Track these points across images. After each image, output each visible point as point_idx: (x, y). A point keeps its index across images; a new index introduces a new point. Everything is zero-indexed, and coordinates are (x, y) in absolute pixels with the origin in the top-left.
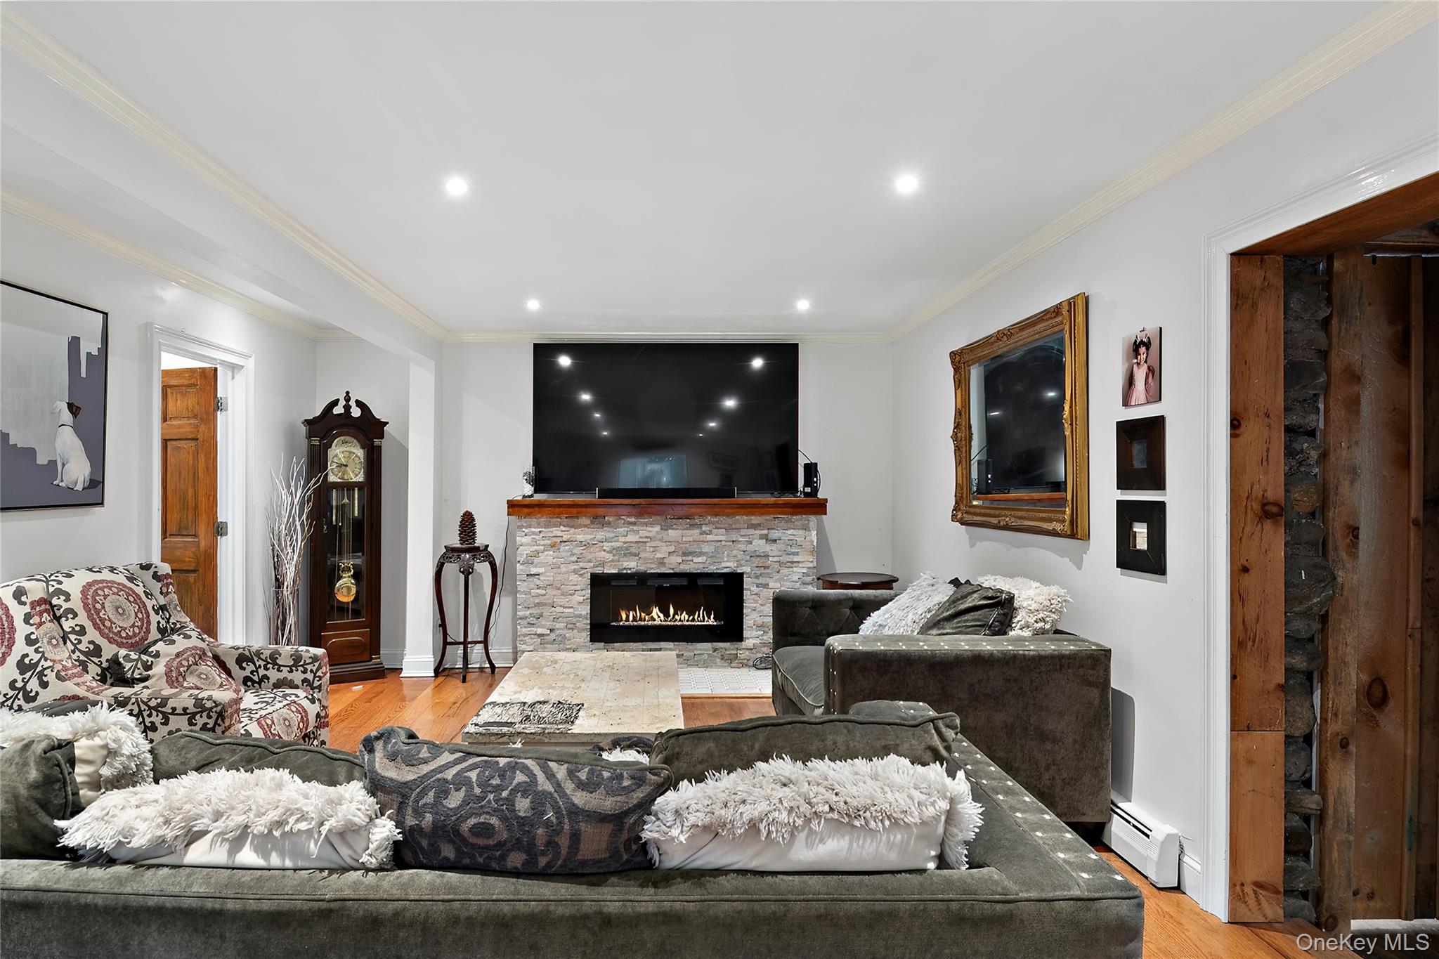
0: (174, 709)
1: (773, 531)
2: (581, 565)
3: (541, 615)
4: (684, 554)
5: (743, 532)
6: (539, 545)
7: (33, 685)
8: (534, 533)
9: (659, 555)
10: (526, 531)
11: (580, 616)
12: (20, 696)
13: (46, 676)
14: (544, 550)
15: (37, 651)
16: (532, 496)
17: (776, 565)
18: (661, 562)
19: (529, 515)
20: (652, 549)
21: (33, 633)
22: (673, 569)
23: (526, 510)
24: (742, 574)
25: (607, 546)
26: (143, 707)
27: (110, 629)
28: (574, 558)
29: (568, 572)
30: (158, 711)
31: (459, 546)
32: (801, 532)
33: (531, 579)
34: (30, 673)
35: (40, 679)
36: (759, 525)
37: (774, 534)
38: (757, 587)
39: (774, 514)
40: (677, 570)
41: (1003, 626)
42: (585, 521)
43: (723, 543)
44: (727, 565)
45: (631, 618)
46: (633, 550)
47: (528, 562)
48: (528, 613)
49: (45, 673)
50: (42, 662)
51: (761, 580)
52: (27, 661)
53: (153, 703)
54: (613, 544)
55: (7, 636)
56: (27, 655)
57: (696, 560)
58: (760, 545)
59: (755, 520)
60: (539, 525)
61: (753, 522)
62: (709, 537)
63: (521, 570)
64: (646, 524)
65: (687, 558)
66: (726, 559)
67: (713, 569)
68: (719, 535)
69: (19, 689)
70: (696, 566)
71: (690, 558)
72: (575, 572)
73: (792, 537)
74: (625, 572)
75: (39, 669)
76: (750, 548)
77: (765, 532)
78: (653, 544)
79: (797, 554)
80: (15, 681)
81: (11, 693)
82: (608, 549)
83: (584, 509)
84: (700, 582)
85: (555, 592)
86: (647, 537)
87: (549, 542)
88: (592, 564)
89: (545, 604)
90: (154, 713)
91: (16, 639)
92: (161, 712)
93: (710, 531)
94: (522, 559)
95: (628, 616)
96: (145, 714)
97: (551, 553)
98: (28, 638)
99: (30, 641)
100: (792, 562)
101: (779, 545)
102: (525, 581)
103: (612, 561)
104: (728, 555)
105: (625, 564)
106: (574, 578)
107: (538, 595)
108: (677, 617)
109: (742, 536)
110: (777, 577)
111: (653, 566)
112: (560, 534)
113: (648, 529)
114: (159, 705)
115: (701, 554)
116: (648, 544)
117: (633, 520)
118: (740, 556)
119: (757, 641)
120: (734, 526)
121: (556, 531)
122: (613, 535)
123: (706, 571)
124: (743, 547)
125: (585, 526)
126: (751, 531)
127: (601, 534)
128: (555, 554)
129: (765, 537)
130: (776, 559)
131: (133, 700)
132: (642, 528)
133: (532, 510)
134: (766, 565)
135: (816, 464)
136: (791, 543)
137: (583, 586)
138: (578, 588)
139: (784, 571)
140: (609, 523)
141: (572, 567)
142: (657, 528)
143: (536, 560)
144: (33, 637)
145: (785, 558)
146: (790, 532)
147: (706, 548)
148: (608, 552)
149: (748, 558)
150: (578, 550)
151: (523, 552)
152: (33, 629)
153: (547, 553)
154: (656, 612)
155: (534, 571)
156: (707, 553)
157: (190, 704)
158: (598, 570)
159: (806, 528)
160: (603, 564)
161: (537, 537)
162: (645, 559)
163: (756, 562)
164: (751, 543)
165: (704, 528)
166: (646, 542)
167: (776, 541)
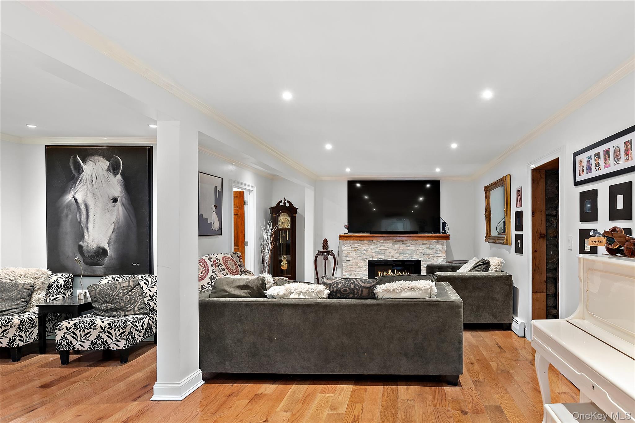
1: (431, 246)
2: (365, 257)
3: (351, 274)
4: (400, 254)
5: (421, 246)
6: (350, 250)
8: (348, 246)
9: (391, 254)
10: (346, 245)
11: (364, 275)
12: (211, 286)
14: (352, 252)
15: (215, 274)
16: (347, 233)
17: (432, 258)
18: (392, 256)
19: (347, 240)
20: (389, 252)
21: (214, 269)
22: (396, 259)
23: (346, 238)
24: (420, 260)
25: (374, 251)
27: (230, 270)
28: (362, 255)
29: (360, 260)
31: (323, 250)
32: (441, 246)
33: (347, 262)
34: (213, 280)
37: (432, 247)
39: (432, 240)
40: (398, 259)
41: (487, 270)
42: (366, 242)
43: (414, 250)
44: (415, 257)
45: (382, 275)
46: (383, 252)
47: (346, 256)
48: (347, 273)
50: (217, 277)
51: (428, 263)
52: (212, 277)
54: (376, 250)
55: (207, 270)
56: (213, 275)
57: (404, 256)
58: (427, 251)
59: (425, 242)
60: (350, 243)
61: (424, 242)
62: (409, 248)
63: (344, 259)
64: (387, 243)
65: (401, 255)
66: (415, 255)
67: (410, 259)
68: (413, 247)
69: (210, 285)
70: (404, 258)
71: (402, 255)
72: (363, 259)
73: (438, 248)
74: (380, 259)
75: (216, 279)
76: (423, 251)
77: (429, 246)
78: (390, 250)
79: (440, 254)
80: (209, 282)
81: (208, 286)
82: (374, 252)
83: (365, 238)
84: (406, 263)
85: (355, 266)
86: (387, 248)
87: (354, 249)
88: (368, 257)
89: (352, 271)
91: (209, 271)
93: (409, 246)
94: (344, 255)
95: (381, 274)
97: (354, 253)
98: (212, 270)
99: (213, 271)
100: (438, 256)
101: (433, 251)
102: (345, 262)
103: (376, 256)
104: (416, 254)
105: (380, 257)
106: (362, 261)
107: (350, 268)
109: (420, 247)
110: (433, 262)
111: (389, 258)
112: (357, 246)
113: (388, 245)
115: (406, 253)
117: (382, 242)
118: (420, 254)
120: (417, 244)
121: (356, 246)
122: (376, 247)
123: (408, 259)
124: (421, 251)
125: (366, 244)
126: (424, 246)
127: (372, 246)
128: (356, 253)
129: (429, 248)
130: (432, 255)
132: (386, 245)
133: (347, 238)
134: (429, 257)
135: (447, 222)
136: (437, 250)
137: (366, 265)
138: (364, 265)
140: (374, 243)
141: (362, 258)
142: (391, 245)
143: (349, 255)
144: (214, 270)
145: (436, 255)
146: (437, 246)
147: (408, 252)
148: (374, 253)
149: (423, 255)
150: (363, 252)
151: (345, 253)
152: (214, 268)
153: (353, 253)
154: (390, 273)
155: (348, 259)
156: (408, 253)
158: (371, 259)
159: (443, 245)
160: (372, 257)
161: (349, 248)
162: (387, 255)
163: (426, 256)
164: (423, 250)
165: (407, 245)
166: (387, 249)
167: (432, 249)
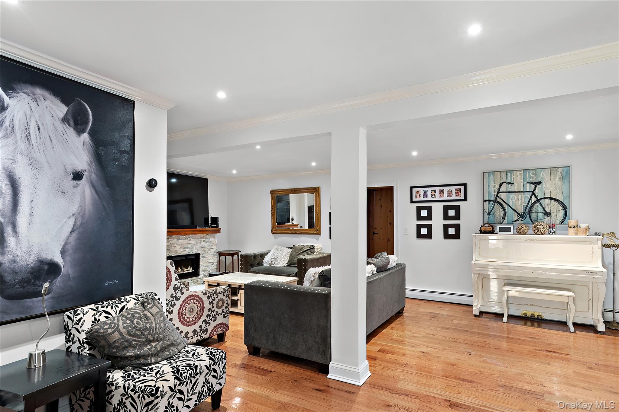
0: (219, 292)
4: (184, 248)
5: (199, 240)
7: (179, 294)
9: (176, 249)
12: (174, 299)
13: (183, 290)
17: (207, 250)
20: (174, 247)
22: (180, 254)
24: (199, 253)
26: (211, 294)
30: (215, 294)
34: (178, 290)
35: (181, 292)
36: (203, 237)
37: (207, 240)
38: (203, 257)
40: (181, 254)
43: (194, 244)
44: (195, 251)
49: (183, 289)
51: (204, 255)
53: (213, 292)
55: (169, 279)
56: (176, 284)
57: (186, 250)
58: (204, 244)
59: (202, 235)
61: (202, 236)
62: (190, 242)
67: (191, 253)
68: (193, 241)
70: (186, 252)
71: (185, 249)
73: (211, 241)
75: (181, 288)
76: (200, 245)
77: (205, 239)
79: (212, 246)
80: (173, 294)
84: (188, 258)
86: (172, 243)
90: (214, 295)
91: (172, 280)
92: (216, 294)
93: (190, 240)
96: (212, 295)
100: (211, 249)
101: (208, 244)
104: (195, 248)
108: (184, 270)
110: (207, 253)
111: (174, 253)
113: (173, 240)
114: (215, 292)
115: (188, 248)
116: (172, 246)
118: (199, 248)
119: (202, 275)
120: (197, 238)
123: (189, 253)
124: (199, 245)
126: (201, 239)
129: (204, 241)
130: (207, 248)
131: (208, 292)
134: (205, 250)
135: (218, 218)
136: (211, 243)
139: (209, 252)
142: (175, 240)
145: (209, 247)
146: (211, 239)
147: (189, 246)
149: (201, 248)
156: (189, 247)
157: (222, 290)
159: (214, 238)
163: (203, 249)
164: (201, 243)
165: (189, 239)
166: (172, 245)
167: (207, 242)
